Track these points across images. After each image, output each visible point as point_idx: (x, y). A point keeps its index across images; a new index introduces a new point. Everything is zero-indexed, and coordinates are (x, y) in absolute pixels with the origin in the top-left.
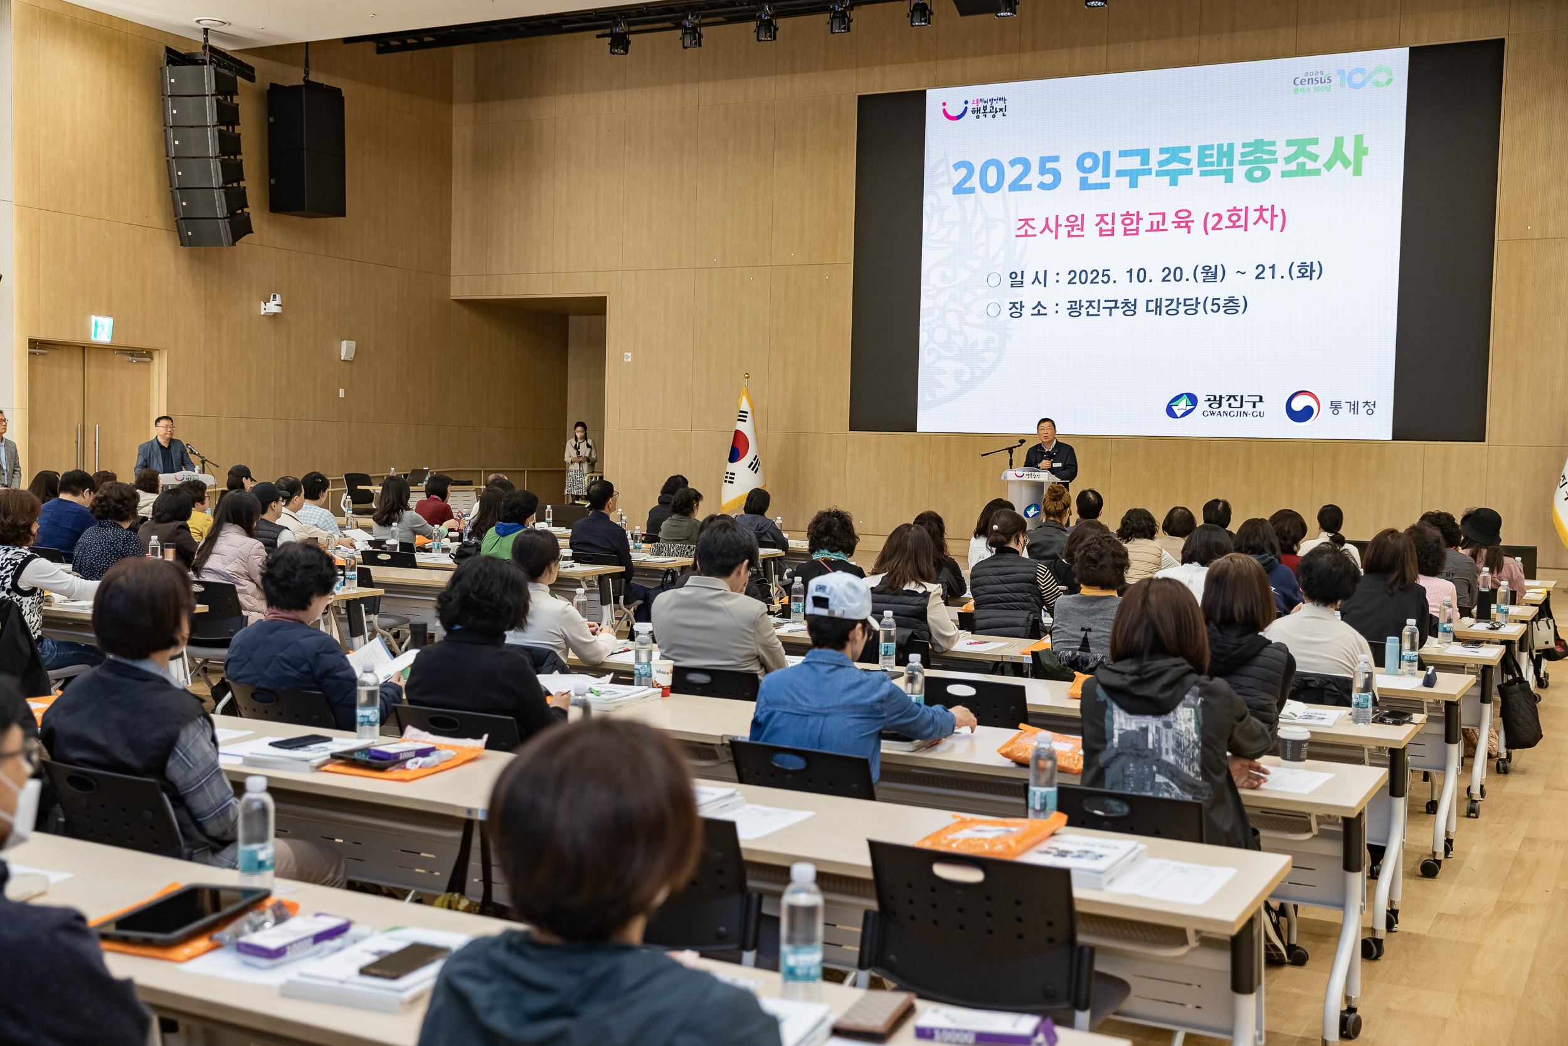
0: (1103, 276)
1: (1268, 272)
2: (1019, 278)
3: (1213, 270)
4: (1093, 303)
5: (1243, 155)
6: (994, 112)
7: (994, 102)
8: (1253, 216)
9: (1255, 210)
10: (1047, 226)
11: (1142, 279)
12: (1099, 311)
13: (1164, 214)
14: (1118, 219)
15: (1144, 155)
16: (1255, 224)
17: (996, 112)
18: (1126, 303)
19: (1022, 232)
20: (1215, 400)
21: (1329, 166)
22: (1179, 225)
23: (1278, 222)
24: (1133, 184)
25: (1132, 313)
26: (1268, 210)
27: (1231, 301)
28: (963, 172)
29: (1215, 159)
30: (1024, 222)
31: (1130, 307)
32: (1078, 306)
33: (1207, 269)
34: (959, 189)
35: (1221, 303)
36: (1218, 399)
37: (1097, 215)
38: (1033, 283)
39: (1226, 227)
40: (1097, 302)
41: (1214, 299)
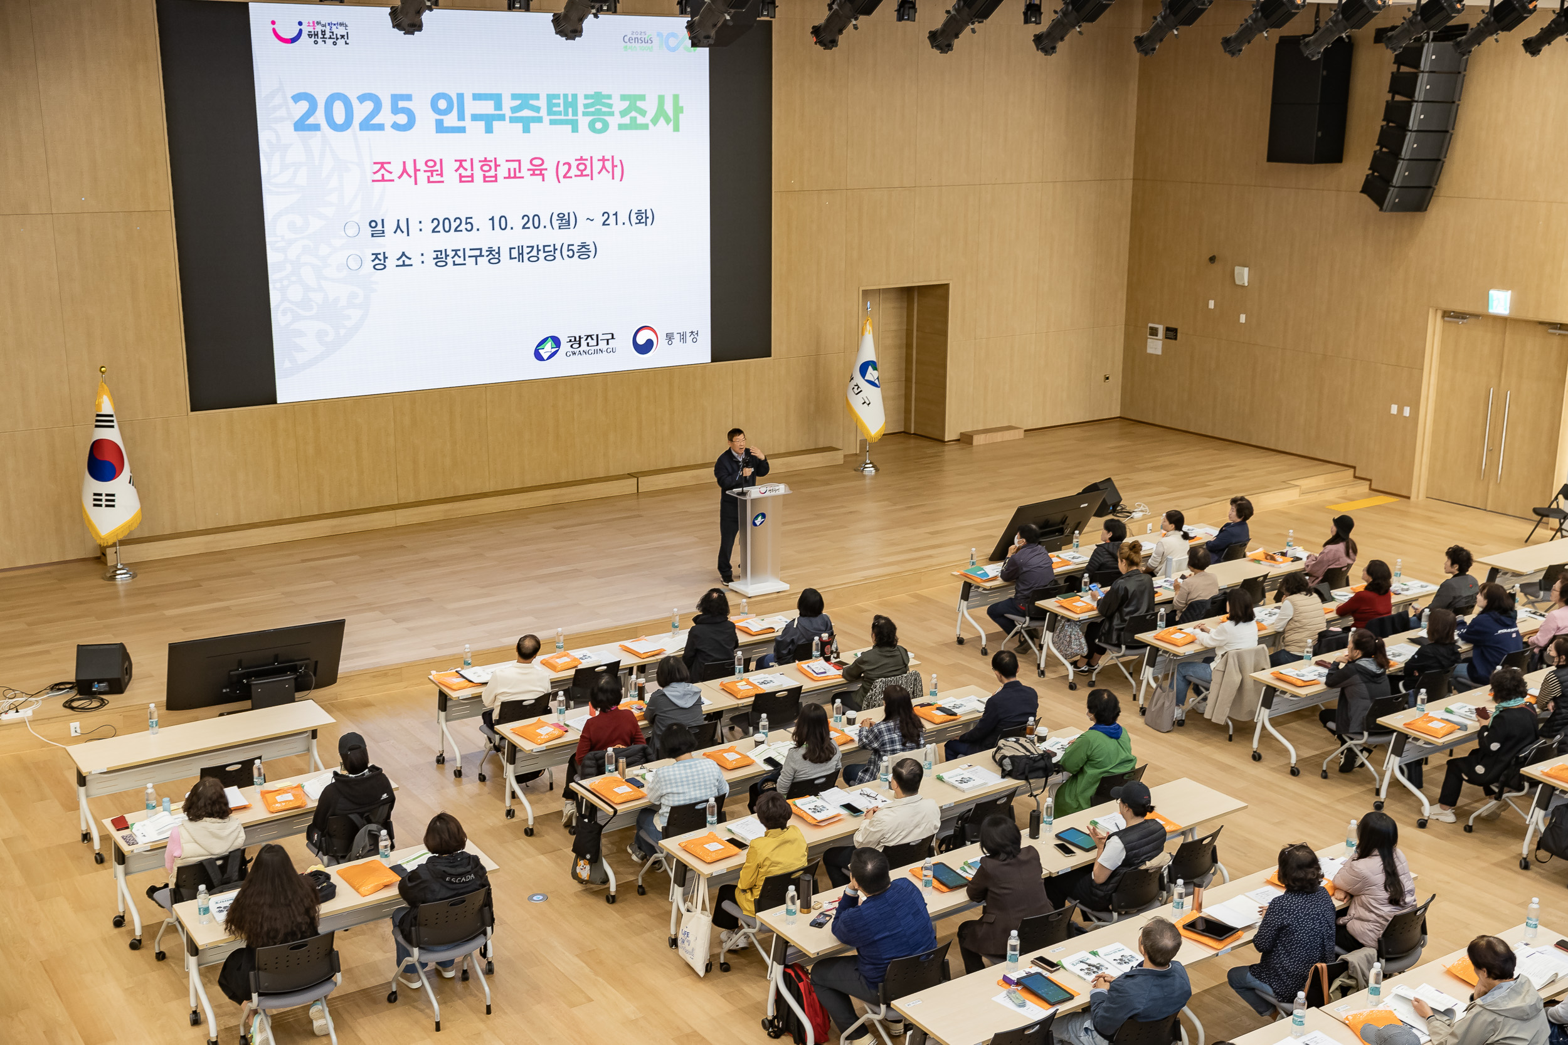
0: (466, 224)
1: (612, 219)
2: (379, 227)
3: (566, 217)
4: (458, 252)
5: (586, 106)
6: (335, 39)
7: (334, 28)
8: (597, 166)
9: (599, 160)
10: (405, 171)
11: (503, 227)
12: (465, 260)
13: (519, 161)
14: (477, 165)
15: (497, 99)
16: (599, 173)
17: (337, 39)
18: (490, 251)
19: (378, 176)
20: (575, 341)
21: (655, 121)
22: (534, 172)
23: (618, 171)
24: (489, 130)
25: (497, 261)
26: (608, 160)
27: (583, 247)
28: (304, 106)
29: (561, 108)
30: (379, 166)
31: (494, 255)
32: (443, 255)
33: (561, 217)
34: (301, 125)
35: (575, 248)
36: (578, 339)
37: (456, 161)
38: (395, 232)
39: (576, 176)
40: (462, 250)
41: (569, 245)
